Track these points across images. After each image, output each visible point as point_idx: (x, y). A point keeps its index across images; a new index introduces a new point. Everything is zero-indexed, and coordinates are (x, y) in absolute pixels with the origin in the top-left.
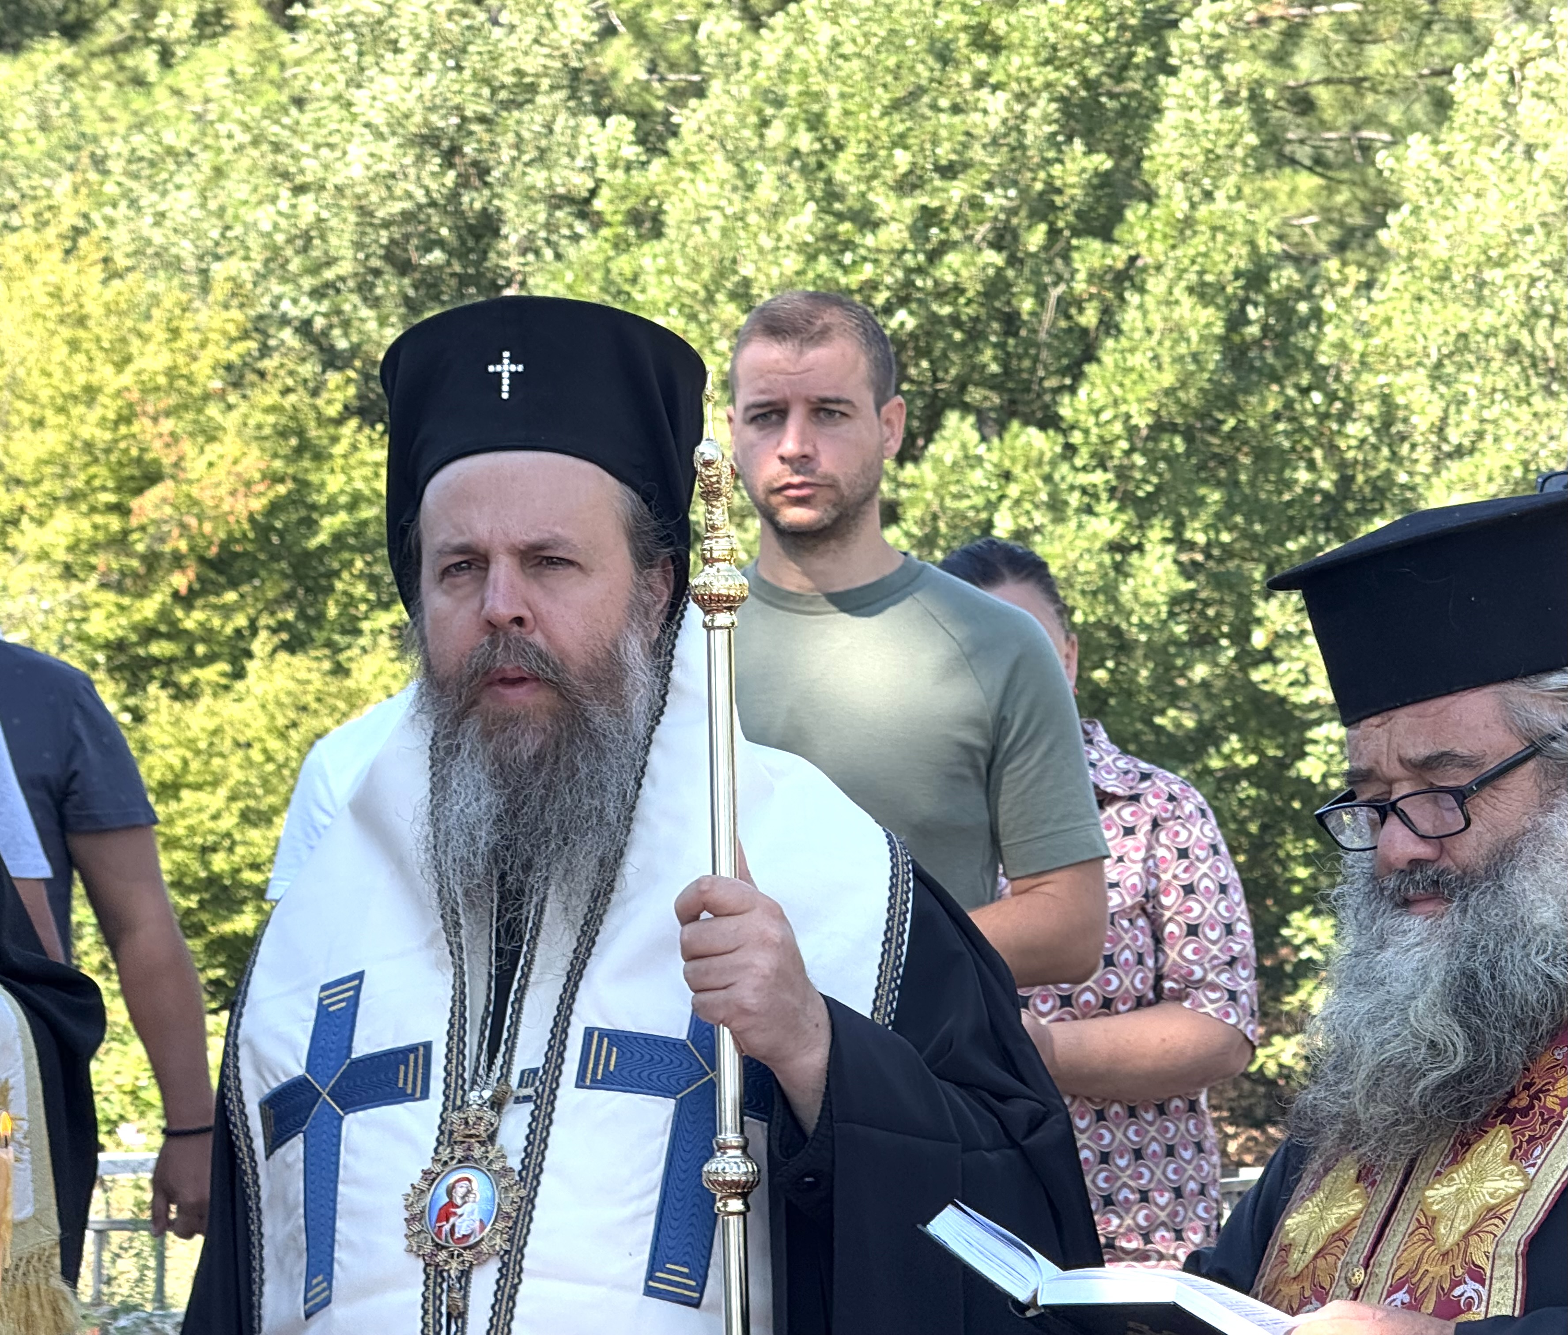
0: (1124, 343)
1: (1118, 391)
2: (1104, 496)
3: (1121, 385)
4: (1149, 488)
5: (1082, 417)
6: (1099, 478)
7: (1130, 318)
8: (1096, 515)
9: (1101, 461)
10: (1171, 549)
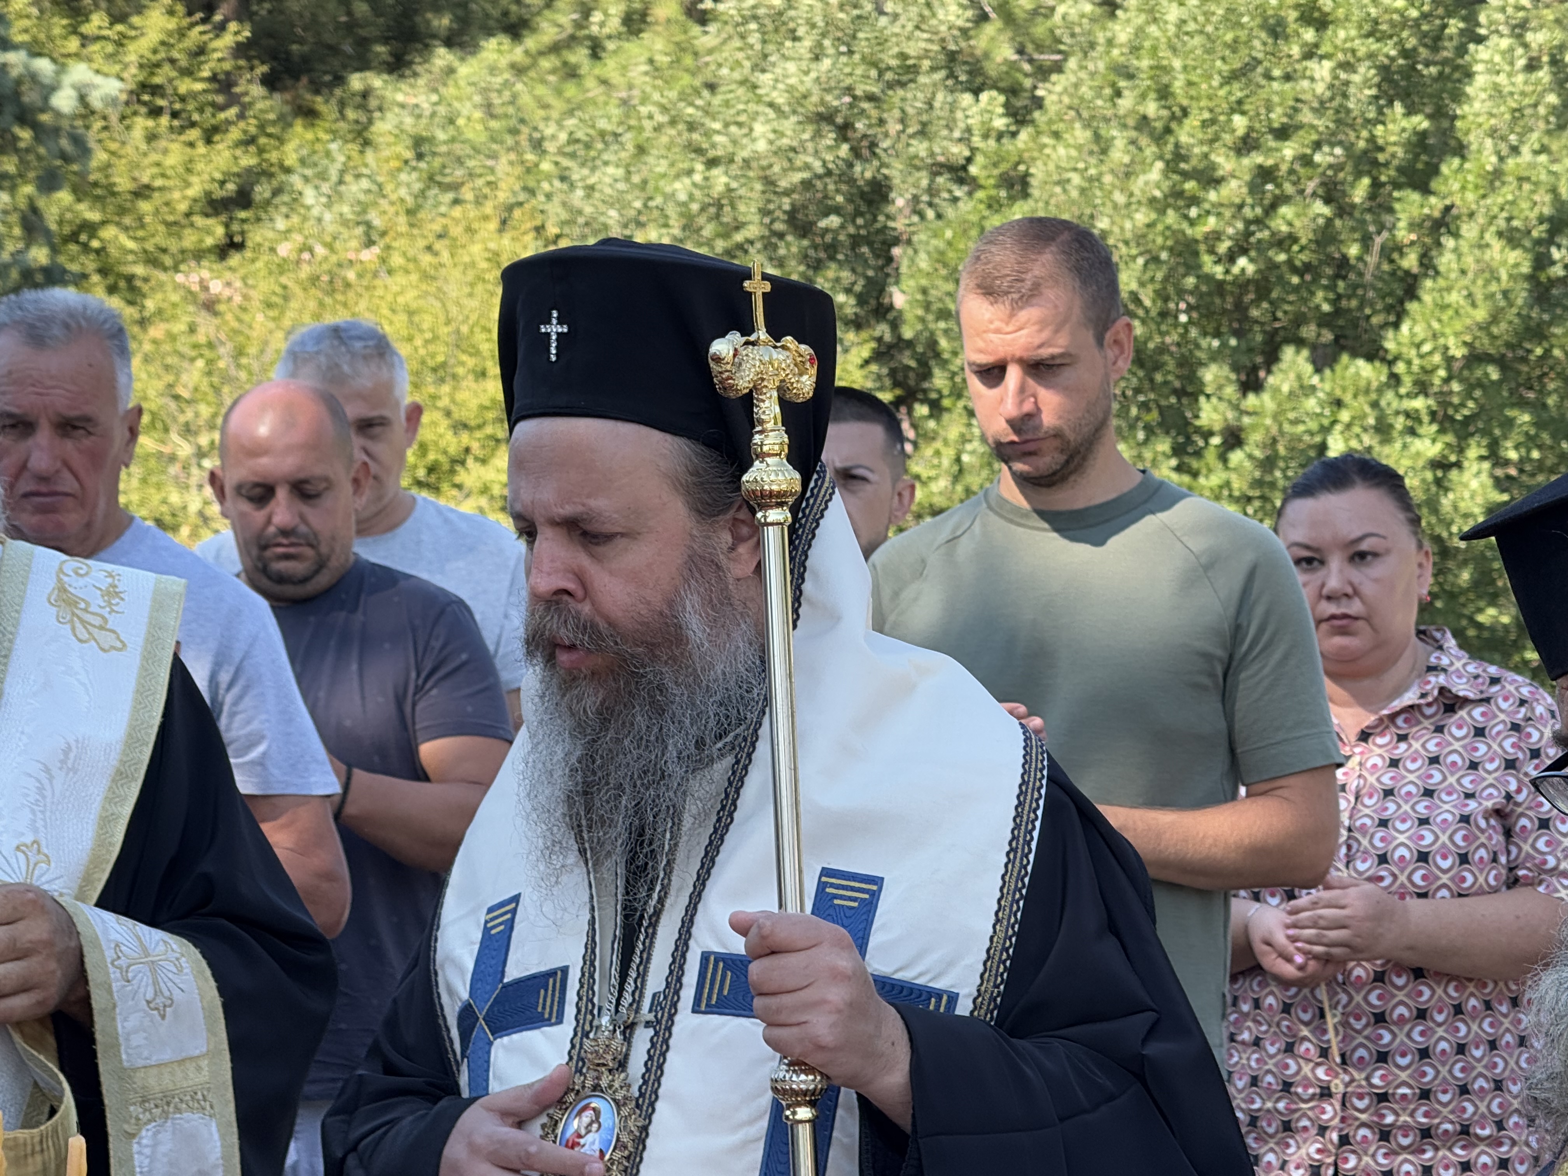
0: (1441, 282)
1: (1436, 325)
2: (1426, 419)
3: (1440, 321)
4: (1466, 412)
5: (1405, 350)
6: (1419, 403)
7: (1446, 261)
8: (1419, 436)
9: (1422, 388)
10: (1486, 465)
